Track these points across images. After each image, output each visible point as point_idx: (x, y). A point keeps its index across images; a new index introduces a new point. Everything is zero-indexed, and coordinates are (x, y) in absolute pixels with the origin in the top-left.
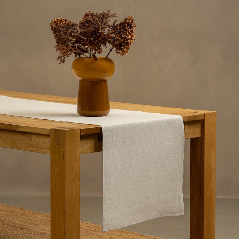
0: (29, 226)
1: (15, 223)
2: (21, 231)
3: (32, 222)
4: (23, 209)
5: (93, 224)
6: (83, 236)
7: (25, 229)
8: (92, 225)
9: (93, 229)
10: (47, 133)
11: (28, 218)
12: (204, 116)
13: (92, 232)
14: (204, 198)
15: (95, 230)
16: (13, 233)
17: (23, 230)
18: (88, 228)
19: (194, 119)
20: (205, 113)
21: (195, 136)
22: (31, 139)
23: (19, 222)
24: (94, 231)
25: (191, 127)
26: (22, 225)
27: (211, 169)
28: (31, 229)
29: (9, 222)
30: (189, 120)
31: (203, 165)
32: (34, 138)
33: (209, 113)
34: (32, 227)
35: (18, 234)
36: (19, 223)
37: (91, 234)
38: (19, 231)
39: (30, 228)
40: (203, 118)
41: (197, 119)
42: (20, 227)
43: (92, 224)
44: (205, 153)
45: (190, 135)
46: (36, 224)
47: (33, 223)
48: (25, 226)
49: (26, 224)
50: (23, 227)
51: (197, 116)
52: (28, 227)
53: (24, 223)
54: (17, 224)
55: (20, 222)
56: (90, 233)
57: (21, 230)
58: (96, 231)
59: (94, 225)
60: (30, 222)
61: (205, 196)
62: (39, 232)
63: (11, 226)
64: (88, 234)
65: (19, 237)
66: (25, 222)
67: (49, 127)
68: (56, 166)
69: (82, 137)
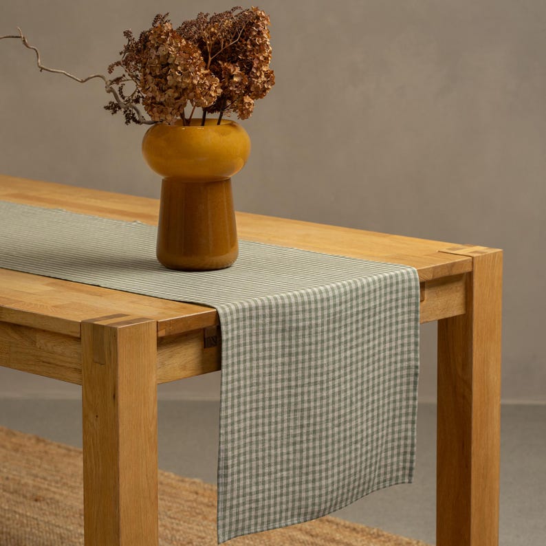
0: (54, 493)
1: (23, 482)
2: (34, 506)
3: (62, 478)
4: (44, 441)
5: (206, 486)
6: (182, 523)
7: (44, 500)
8: (205, 489)
9: (206, 500)
10: (72, 332)
11: (56, 467)
12: (473, 262)
13: (204, 509)
14: (473, 463)
15: (210, 504)
16: (15, 512)
17: (38, 504)
18: (195, 496)
19: (447, 274)
20: (475, 255)
21: (449, 314)
22: (35, 342)
23: (32, 478)
24: (208, 506)
25: (440, 293)
26: (40, 488)
27: (488, 393)
28: (58, 502)
29: (7, 478)
30: (435, 277)
31: (468, 384)
32: (42, 341)
33: (485, 257)
34: (61, 495)
35: (27, 516)
36: (30, 482)
37: (200, 517)
38: (30, 506)
39: (57, 497)
40: (468, 269)
41: (455, 272)
42: (33, 495)
43: (204, 483)
44: (474, 354)
45: (438, 312)
46: (73, 484)
47: (64, 483)
48: (45, 492)
49: (48, 485)
50: (40, 493)
51: (453, 265)
52: (51, 495)
53: (44, 483)
54: (26, 485)
55: (34, 480)
56: (197, 511)
57: (35, 503)
59: (210, 487)
60: (58, 478)
61: (474, 460)
62: (78, 511)
63: (12, 490)
64: (194, 516)
65: (27, 524)
66: (45, 479)
67: (78, 317)
68: (97, 416)
69: (162, 342)
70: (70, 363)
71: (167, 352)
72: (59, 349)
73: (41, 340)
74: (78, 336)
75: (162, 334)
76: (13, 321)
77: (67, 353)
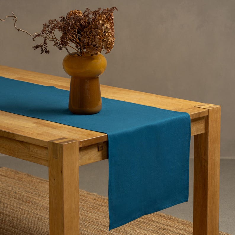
0: (36, 199)
1: (22, 194)
3: (39, 193)
4: (31, 176)
6: (89, 213)
7: (31, 202)
8: (98, 198)
9: (99, 203)
10: (44, 145)
11: (36, 188)
12: (208, 112)
13: (98, 207)
14: (208, 194)
16: (19, 208)
17: (29, 204)
18: (94, 201)
19: (198, 117)
20: (209, 108)
21: (199, 133)
22: (29, 148)
23: (26, 193)
24: (100, 205)
25: (195, 124)
26: (29, 197)
27: (215, 165)
28: (37, 203)
29: (16, 193)
30: (193, 118)
31: (206, 161)
33: (214, 109)
34: (39, 200)
35: (24, 210)
37: (96, 210)
38: (26, 205)
39: (37, 201)
40: (207, 114)
41: (201, 116)
42: (27, 200)
43: (98, 195)
44: (209, 149)
45: (194, 132)
46: (43, 196)
47: (40, 195)
48: (32, 199)
49: (33, 196)
50: (30, 200)
51: (200, 113)
52: (34, 200)
53: (31, 195)
54: (23, 196)
56: (95, 207)
58: (102, 205)
59: (101, 197)
60: (37, 193)
61: (209, 192)
63: (18, 198)
64: (94, 210)
65: (24, 214)
66: (31, 193)
67: (47, 139)
68: (55, 180)
69: (81, 149)
70: (44, 157)
71: (83, 153)
72: (39, 152)
73: (32, 148)
74: (47, 147)
75: (81, 146)
76: (20, 140)
77: (42, 153)
